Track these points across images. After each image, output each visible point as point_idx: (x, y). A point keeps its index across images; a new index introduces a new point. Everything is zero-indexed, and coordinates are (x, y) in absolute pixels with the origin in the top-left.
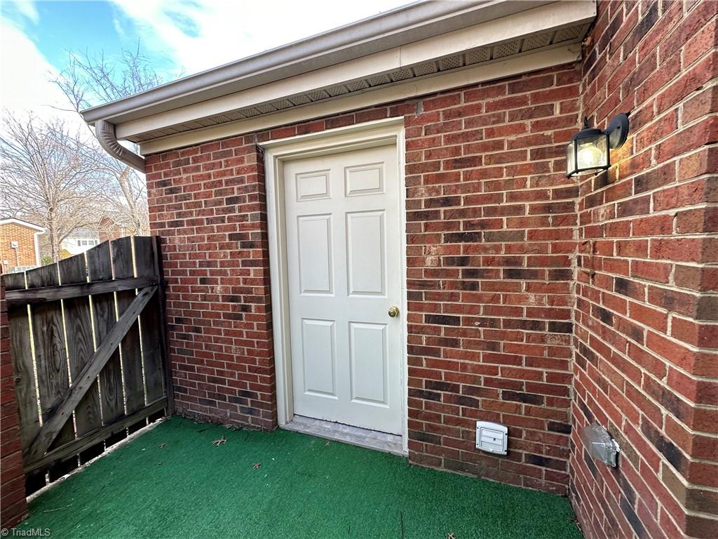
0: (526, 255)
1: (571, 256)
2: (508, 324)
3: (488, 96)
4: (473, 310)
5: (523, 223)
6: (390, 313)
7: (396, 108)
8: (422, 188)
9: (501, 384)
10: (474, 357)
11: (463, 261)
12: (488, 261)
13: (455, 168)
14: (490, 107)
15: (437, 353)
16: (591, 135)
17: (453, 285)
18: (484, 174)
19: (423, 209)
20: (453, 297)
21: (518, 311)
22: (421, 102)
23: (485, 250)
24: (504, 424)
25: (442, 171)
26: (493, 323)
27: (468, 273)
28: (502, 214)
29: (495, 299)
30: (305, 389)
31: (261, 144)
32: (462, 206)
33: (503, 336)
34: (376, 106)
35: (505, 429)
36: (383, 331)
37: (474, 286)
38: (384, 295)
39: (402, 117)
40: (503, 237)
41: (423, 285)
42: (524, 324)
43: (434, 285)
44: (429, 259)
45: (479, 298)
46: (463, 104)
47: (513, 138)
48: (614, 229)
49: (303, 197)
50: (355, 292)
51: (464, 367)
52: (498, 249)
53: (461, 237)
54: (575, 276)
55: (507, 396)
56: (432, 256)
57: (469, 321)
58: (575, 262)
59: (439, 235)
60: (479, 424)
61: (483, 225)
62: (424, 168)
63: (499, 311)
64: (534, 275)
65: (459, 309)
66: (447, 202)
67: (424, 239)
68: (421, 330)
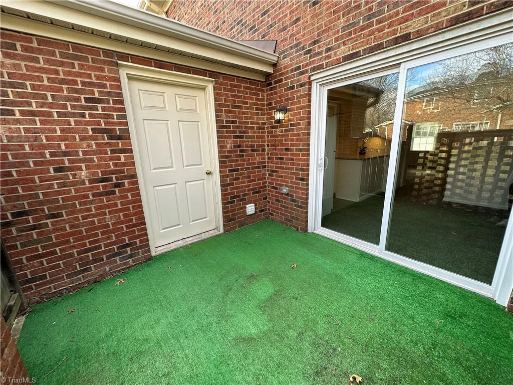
0: (256, 144)
1: (265, 144)
2: (253, 168)
3: (243, 83)
4: (243, 165)
5: (254, 133)
6: (206, 173)
7: (212, 74)
8: (224, 115)
9: (252, 190)
10: (244, 182)
11: (239, 146)
12: (246, 146)
13: (235, 108)
14: (245, 88)
15: (232, 184)
16: (280, 110)
17: (237, 156)
18: (244, 113)
19: (225, 124)
20: (237, 161)
21: (254, 163)
22: (221, 75)
23: (245, 142)
24: (253, 203)
25: (230, 109)
26: (249, 169)
27: (241, 151)
28: (249, 129)
29: (249, 160)
30: (160, 229)
31: (119, 62)
32: (238, 125)
33: (251, 173)
34: (202, 69)
35: (254, 205)
36: (203, 182)
37: (243, 156)
38: (202, 165)
39: (214, 80)
40: (250, 137)
41: (227, 157)
42: (256, 168)
43: (230, 157)
44: (228, 146)
45: (244, 160)
46: (236, 83)
47: (250, 101)
48: (283, 136)
49: (146, 106)
50: (187, 166)
51: (242, 187)
52: (248, 142)
53: (238, 137)
54: (266, 150)
55: (253, 193)
56: (229, 145)
57: (242, 169)
58: (266, 146)
59: (231, 136)
60: (247, 206)
61: (244, 132)
62: (224, 106)
63: (250, 164)
64: (258, 150)
65: (239, 165)
66: (233, 122)
67: (226, 137)
68: (227, 176)
